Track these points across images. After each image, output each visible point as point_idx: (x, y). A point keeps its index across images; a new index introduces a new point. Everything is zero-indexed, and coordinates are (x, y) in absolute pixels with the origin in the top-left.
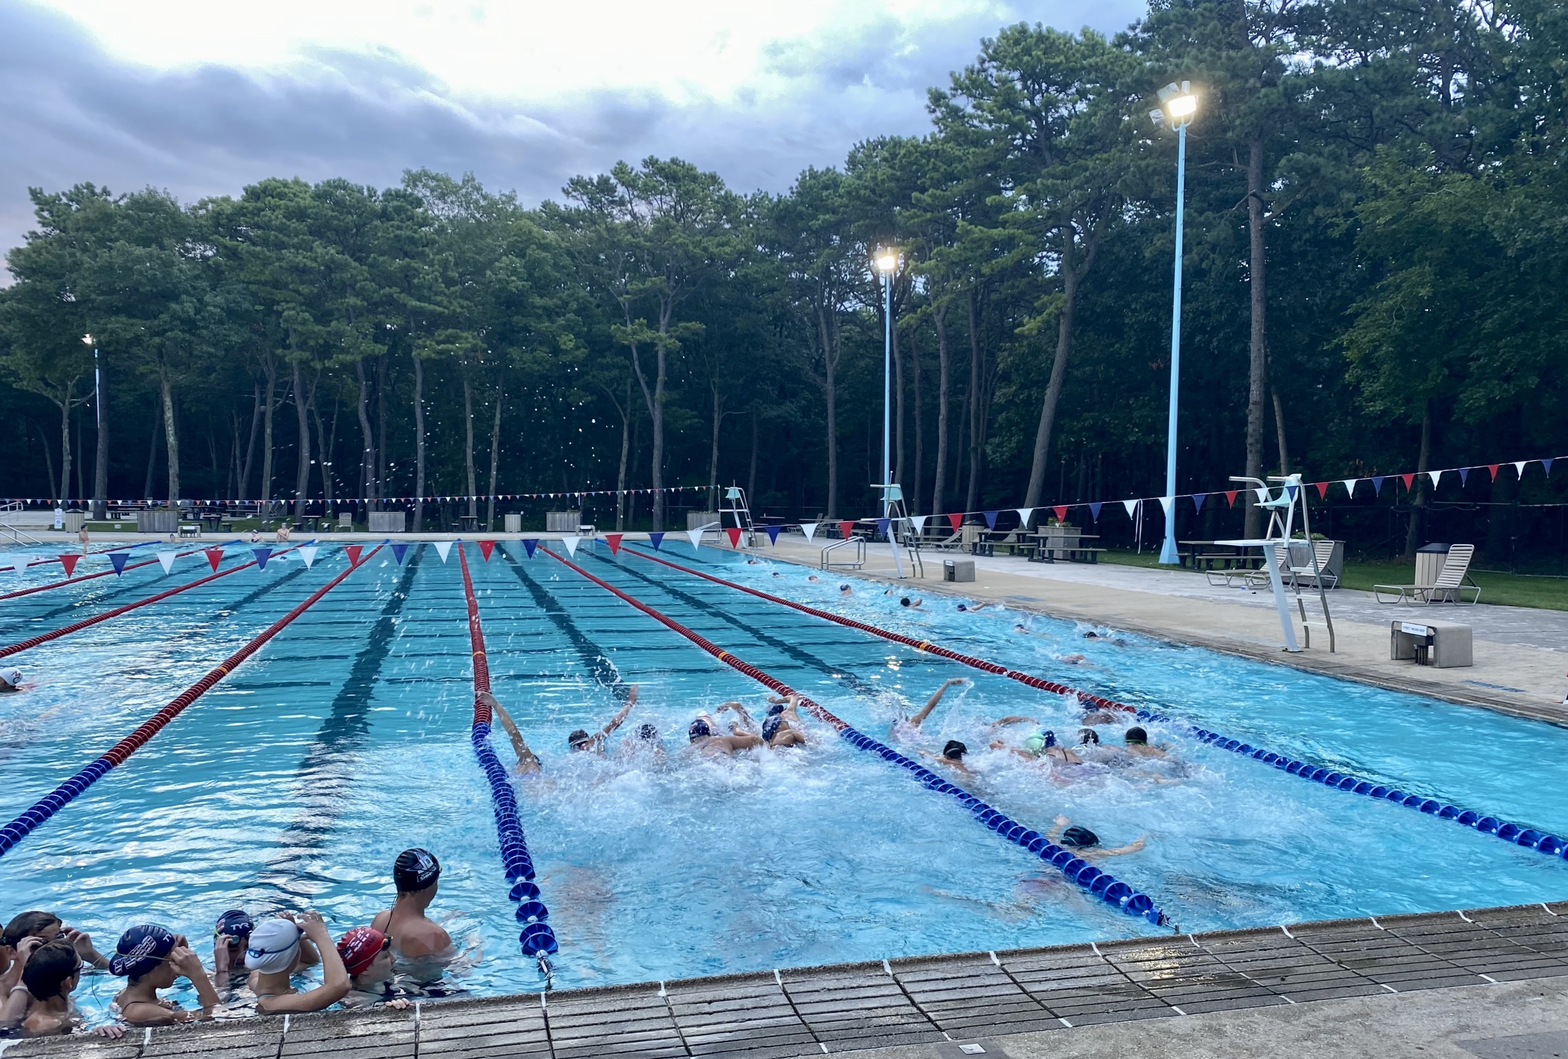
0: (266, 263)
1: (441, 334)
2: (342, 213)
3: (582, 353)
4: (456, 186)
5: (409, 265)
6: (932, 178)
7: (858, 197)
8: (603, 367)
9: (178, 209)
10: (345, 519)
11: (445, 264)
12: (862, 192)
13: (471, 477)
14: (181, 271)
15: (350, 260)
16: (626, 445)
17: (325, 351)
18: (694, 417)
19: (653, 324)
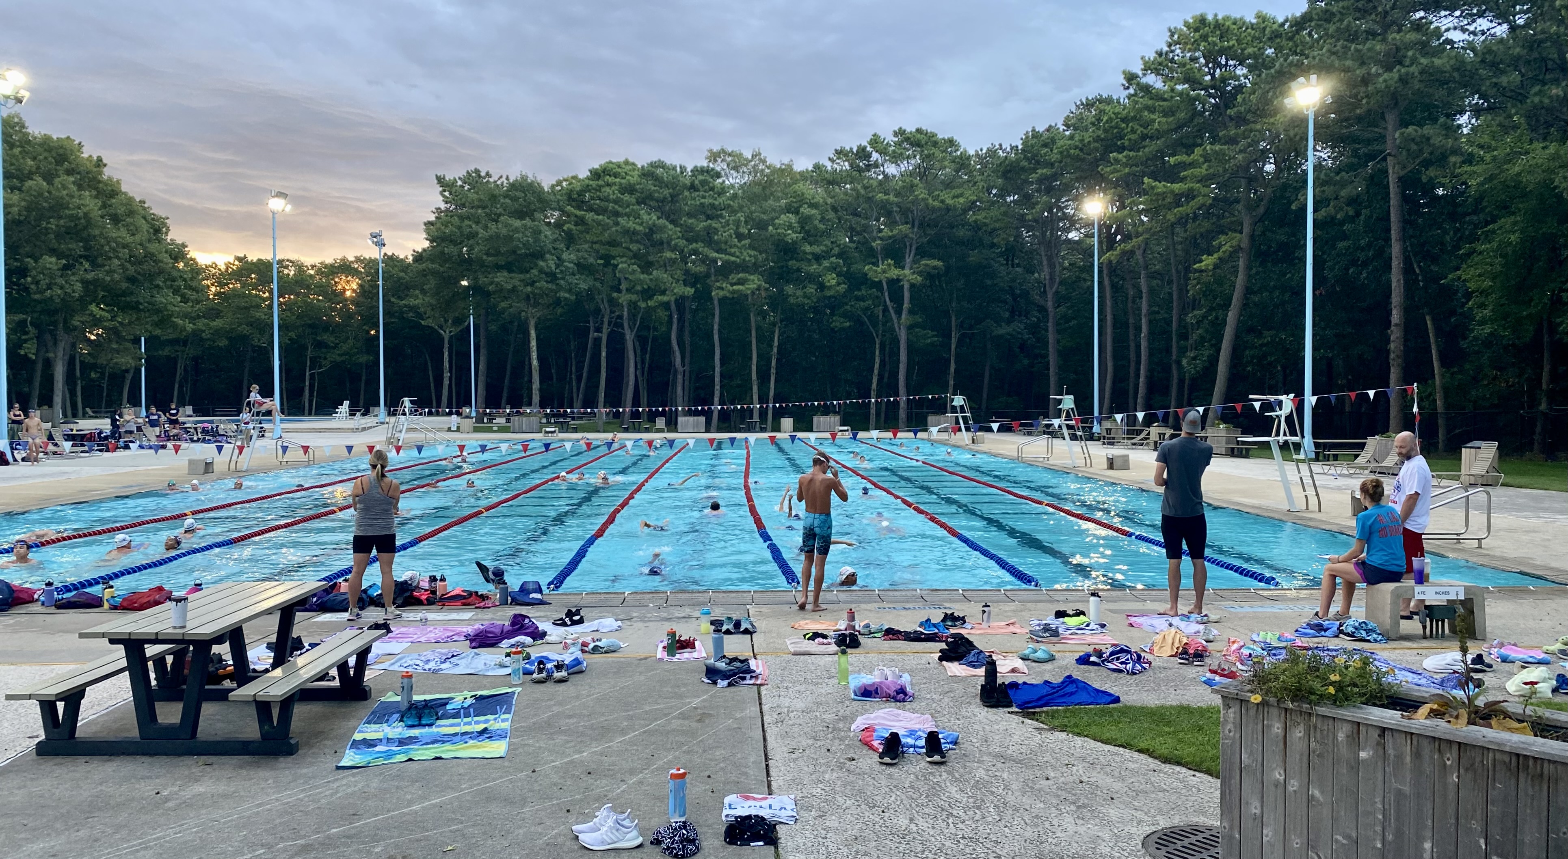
0: (606, 227)
1: (734, 277)
2: (661, 188)
3: (843, 288)
4: (746, 160)
5: (710, 226)
6: (1130, 140)
7: (1069, 156)
8: (858, 299)
9: (542, 188)
10: (661, 422)
11: (737, 223)
12: (1072, 151)
13: (755, 389)
14: (546, 236)
15: (667, 223)
16: (877, 360)
17: (648, 293)
18: (933, 336)
19: (900, 265)
